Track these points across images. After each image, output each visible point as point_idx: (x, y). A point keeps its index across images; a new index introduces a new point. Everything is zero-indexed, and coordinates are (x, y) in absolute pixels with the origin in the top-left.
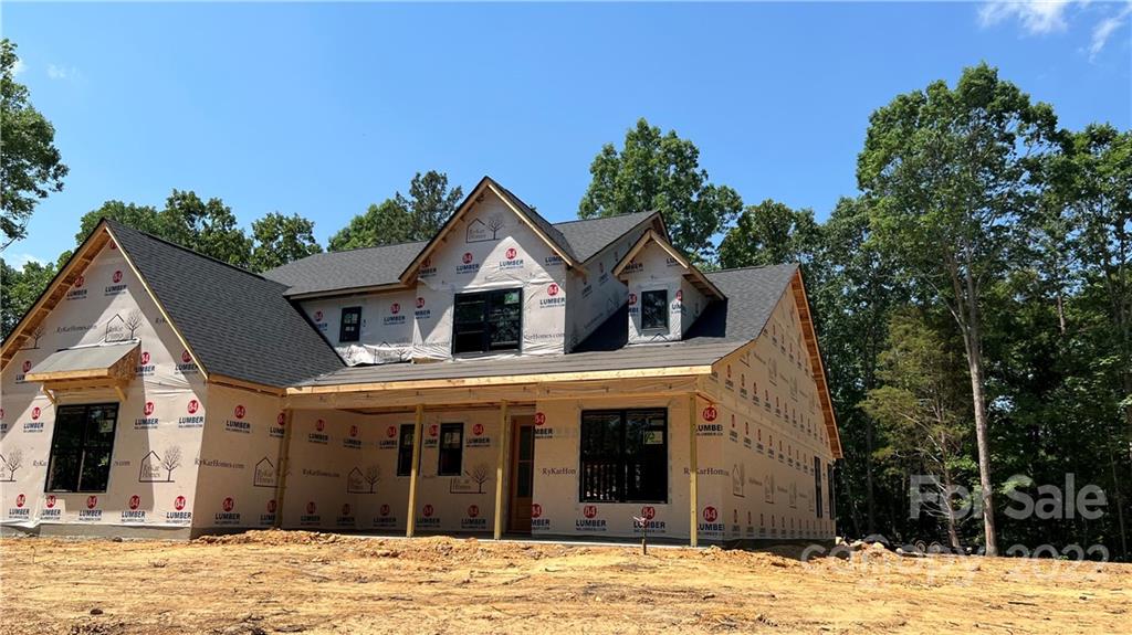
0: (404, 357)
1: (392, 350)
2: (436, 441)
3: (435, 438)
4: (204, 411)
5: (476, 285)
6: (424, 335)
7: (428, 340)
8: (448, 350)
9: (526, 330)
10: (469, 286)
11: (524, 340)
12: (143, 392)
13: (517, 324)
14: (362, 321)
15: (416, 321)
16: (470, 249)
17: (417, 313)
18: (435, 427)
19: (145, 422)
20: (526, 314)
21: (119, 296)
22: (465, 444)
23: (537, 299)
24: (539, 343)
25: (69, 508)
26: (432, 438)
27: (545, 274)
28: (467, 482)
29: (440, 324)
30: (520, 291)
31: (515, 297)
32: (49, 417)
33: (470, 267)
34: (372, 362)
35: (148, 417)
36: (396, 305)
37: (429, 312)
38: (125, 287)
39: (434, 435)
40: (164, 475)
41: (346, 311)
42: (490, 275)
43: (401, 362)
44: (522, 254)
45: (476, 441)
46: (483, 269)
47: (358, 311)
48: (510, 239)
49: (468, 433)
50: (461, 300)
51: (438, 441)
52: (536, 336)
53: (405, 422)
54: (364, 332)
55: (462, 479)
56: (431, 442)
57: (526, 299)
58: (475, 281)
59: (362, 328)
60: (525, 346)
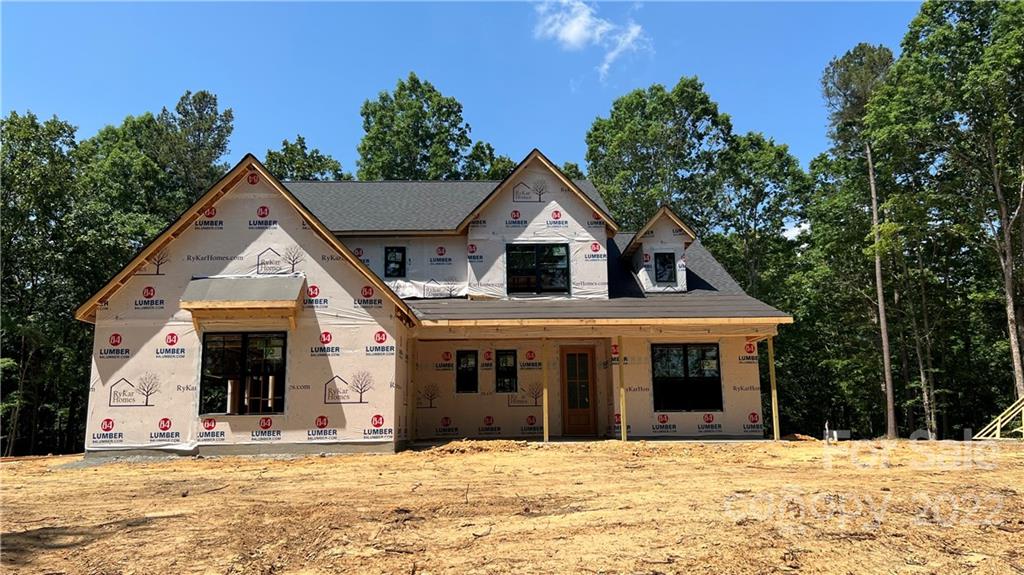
0: (454, 293)
1: (442, 287)
2: (491, 364)
3: (490, 362)
4: (394, 342)
5: (526, 237)
6: (479, 276)
7: (483, 281)
8: (503, 291)
9: (574, 278)
10: (519, 239)
11: (573, 286)
12: (316, 322)
13: (566, 273)
14: (407, 260)
15: (469, 264)
16: (519, 207)
17: (470, 257)
18: (489, 353)
19: (323, 349)
20: (573, 264)
21: (267, 231)
22: (519, 366)
23: (581, 254)
24: (586, 288)
25: (235, 429)
26: (487, 362)
27: (587, 234)
28: (523, 397)
29: (493, 268)
30: (566, 246)
31: (563, 251)
32: (192, 343)
33: (519, 222)
34: (422, 296)
35: (326, 346)
36: (441, 248)
37: (481, 257)
38: (275, 222)
39: (489, 359)
40: (356, 397)
41: (388, 251)
42: (538, 231)
43: (451, 297)
44: (565, 216)
45: (529, 364)
46: (531, 226)
47: (402, 250)
48: (554, 202)
49: (521, 358)
50: (511, 249)
51: (494, 364)
52: (583, 283)
53: (459, 348)
54: (410, 269)
55: (518, 395)
56: (487, 365)
57: (572, 254)
58: (523, 234)
59: (407, 266)
60: (574, 291)
